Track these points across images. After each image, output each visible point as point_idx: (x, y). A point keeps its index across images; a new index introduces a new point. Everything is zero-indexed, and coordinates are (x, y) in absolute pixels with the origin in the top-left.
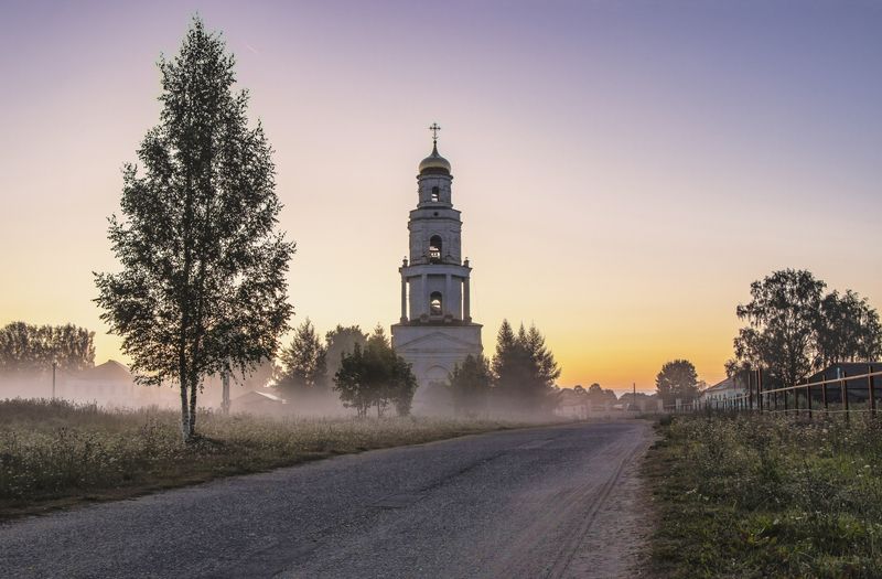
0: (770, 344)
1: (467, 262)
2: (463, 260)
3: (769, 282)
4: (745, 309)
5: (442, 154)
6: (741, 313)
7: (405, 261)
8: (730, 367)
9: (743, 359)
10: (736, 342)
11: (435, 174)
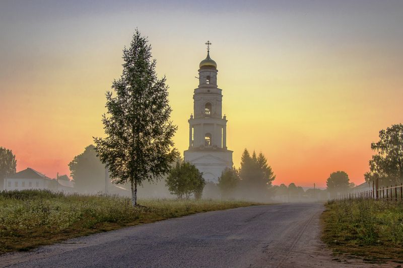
0: (389, 164)
1: (225, 117)
2: (223, 116)
3: (389, 130)
4: (376, 145)
5: (212, 58)
6: (373, 147)
7: (192, 116)
8: (367, 176)
9: (374, 172)
10: (370, 163)
11: (208, 69)
